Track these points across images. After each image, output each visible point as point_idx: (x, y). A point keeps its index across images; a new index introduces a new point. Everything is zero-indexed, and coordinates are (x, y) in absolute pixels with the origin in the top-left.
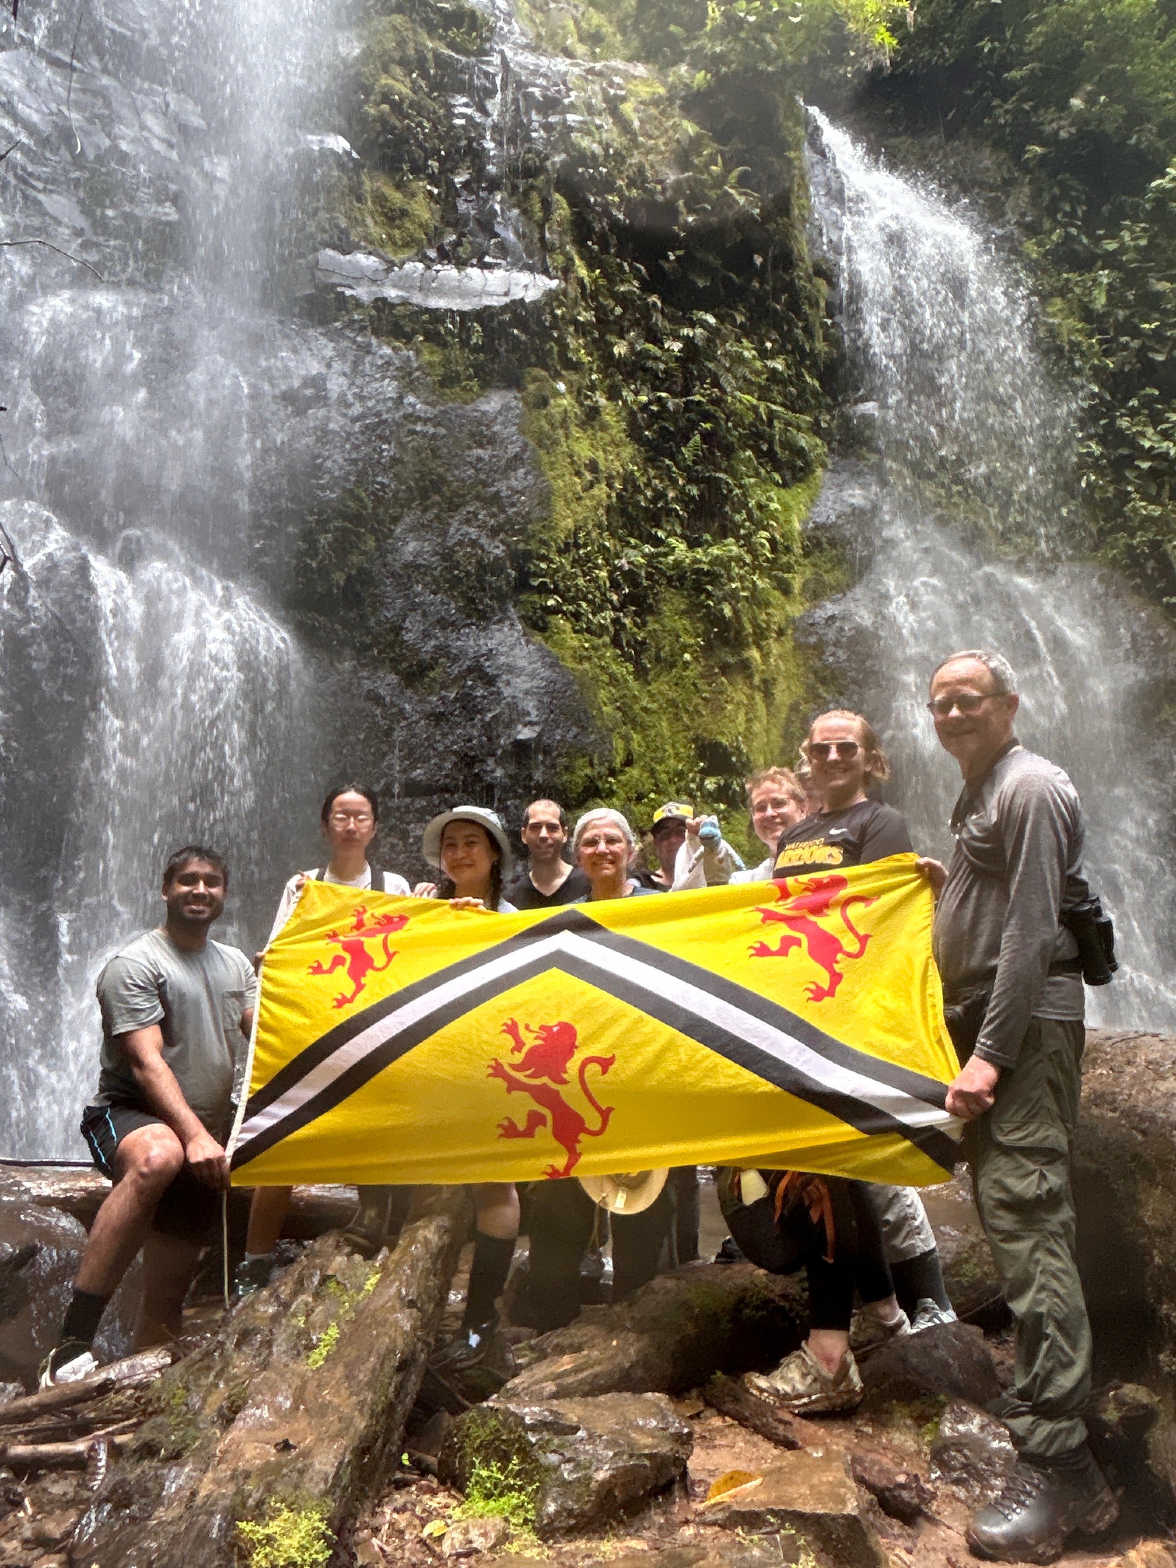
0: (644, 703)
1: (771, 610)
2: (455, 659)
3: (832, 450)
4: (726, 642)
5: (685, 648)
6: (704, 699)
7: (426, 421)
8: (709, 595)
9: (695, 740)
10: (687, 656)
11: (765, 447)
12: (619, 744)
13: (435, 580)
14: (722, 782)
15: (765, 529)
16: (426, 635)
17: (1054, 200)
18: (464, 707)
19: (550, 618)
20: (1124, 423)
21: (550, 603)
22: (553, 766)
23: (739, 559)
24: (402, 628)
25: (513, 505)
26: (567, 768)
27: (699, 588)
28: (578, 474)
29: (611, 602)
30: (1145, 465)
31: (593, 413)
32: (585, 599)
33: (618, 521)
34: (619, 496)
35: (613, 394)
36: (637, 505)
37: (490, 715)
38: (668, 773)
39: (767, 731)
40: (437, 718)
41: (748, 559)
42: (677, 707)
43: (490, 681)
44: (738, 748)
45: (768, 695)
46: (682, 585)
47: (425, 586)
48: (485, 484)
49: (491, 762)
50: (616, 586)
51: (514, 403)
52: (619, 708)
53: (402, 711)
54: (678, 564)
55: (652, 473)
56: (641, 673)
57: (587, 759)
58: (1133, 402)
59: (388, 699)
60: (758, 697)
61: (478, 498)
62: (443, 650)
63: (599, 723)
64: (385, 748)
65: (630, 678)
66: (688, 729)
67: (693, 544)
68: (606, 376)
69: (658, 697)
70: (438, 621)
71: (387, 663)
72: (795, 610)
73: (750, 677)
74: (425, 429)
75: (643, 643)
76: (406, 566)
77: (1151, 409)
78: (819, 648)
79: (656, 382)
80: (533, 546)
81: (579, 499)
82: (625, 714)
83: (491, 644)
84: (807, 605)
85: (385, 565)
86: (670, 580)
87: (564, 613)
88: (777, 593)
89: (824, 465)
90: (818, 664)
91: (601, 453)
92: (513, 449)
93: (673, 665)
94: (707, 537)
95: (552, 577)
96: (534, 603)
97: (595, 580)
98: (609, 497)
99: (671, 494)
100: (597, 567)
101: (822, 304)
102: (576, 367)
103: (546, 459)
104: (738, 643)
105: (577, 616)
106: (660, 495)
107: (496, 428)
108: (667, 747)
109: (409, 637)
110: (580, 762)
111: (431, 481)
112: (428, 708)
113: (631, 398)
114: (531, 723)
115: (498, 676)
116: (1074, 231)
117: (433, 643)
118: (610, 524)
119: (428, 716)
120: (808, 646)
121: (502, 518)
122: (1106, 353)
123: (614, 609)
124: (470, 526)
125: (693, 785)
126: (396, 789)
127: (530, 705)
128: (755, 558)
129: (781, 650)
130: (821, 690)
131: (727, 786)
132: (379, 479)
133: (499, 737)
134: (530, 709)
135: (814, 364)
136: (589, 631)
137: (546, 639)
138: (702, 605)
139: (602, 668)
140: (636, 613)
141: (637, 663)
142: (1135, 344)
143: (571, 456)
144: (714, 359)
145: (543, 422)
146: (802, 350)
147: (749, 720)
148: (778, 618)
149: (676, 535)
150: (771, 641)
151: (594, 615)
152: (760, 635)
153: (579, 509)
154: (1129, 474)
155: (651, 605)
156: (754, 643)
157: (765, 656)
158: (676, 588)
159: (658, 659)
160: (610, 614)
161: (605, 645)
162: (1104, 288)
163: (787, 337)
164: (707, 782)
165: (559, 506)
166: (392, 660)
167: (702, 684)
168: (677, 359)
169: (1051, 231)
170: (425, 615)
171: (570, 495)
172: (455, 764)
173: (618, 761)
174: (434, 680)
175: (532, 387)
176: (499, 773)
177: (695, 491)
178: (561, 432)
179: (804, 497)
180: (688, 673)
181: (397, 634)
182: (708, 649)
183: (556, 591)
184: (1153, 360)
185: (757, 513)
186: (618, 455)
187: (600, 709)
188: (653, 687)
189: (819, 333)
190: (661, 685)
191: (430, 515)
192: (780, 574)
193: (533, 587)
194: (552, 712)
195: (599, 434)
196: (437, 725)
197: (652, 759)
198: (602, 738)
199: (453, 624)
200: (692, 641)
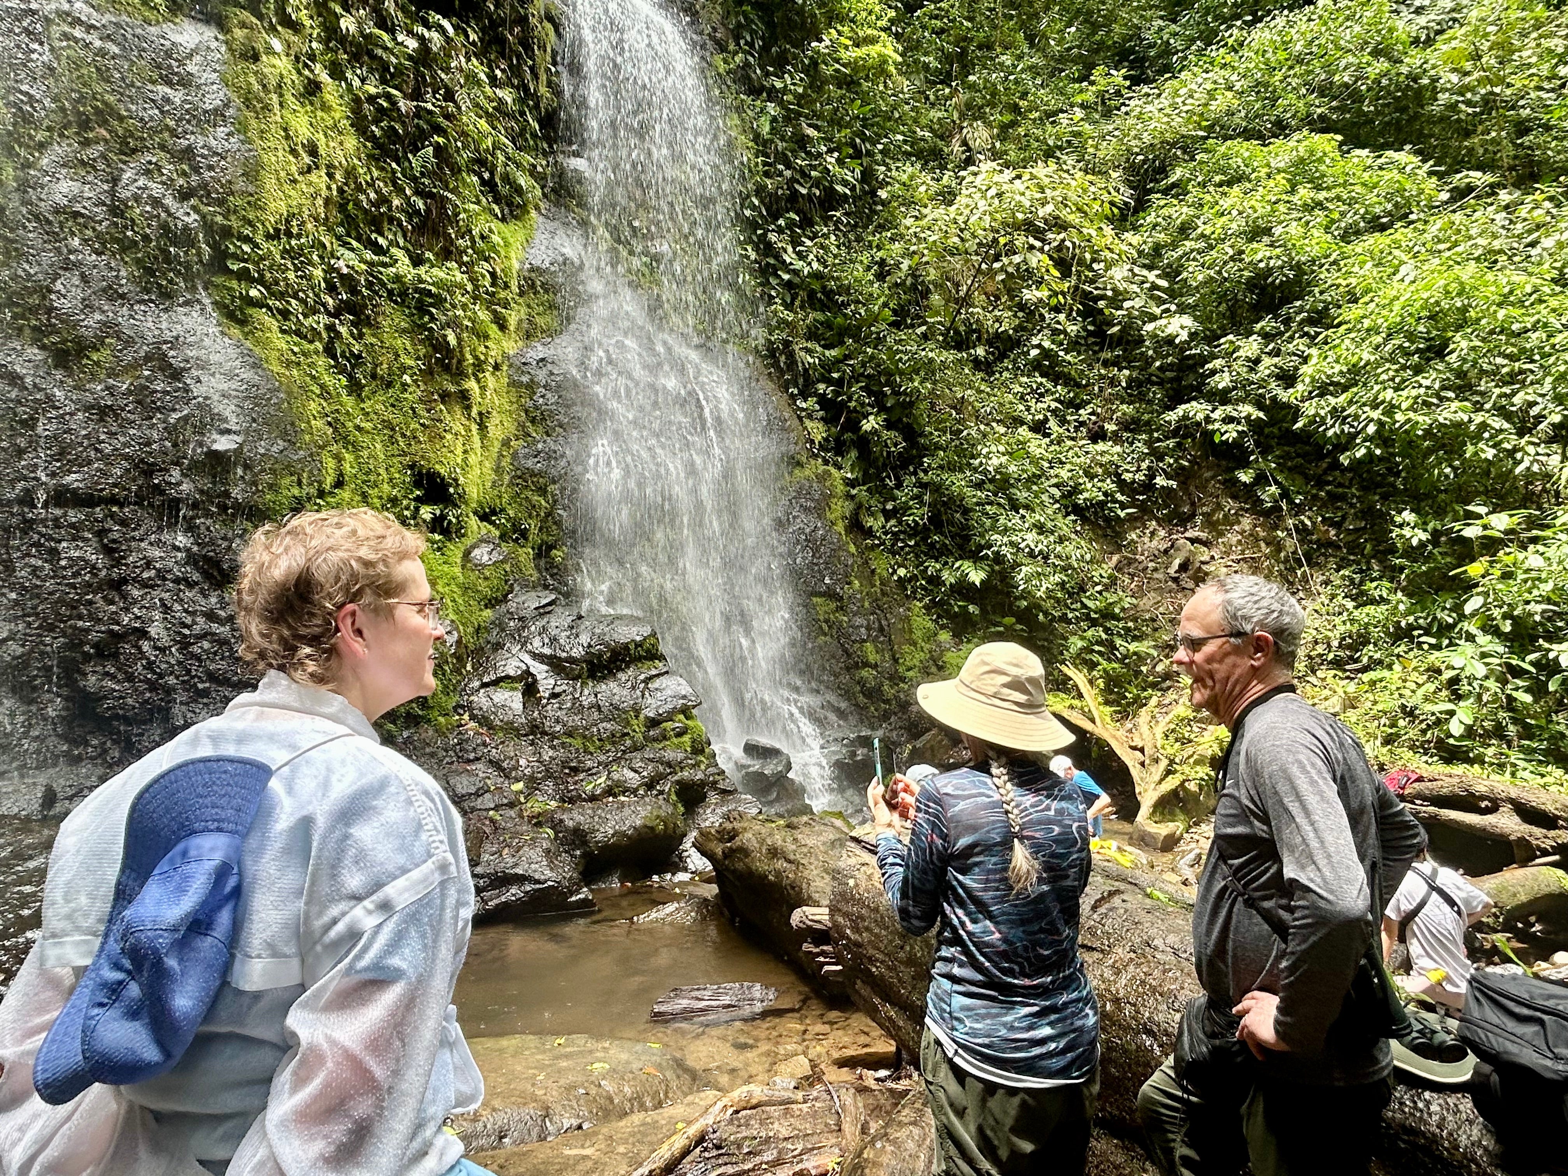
0: (357, 421)
1: (489, 344)
2: (129, 342)
3: (545, 195)
4: (447, 369)
5: (404, 369)
6: (422, 425)
7: (90, 28)
8: (433, 319)
9: (412, 467)
10: (407, 378)
11: (486, 176)
12: (331, 463)
13: (99, 236)
14: (438, 512)
15: (486, 260)
16: (88, 306)
17: (739, 25)
18: (139, 402)
19: (250, 311)
20: (773, 237)
21: (253, 293)
22: (255, 483)
23: (461, 286)
24: (50, 291)
25: (211, 168)
26: (271, 486)
27: (422, 309)
28: (293, 152)
29: (324, 305)
30: (786, 277)
31: (313, 88)
32: (295, 296)
33: (336, 216)
34: (341, 191)
35: (337, 72)
36: (357, 204)
37: (176, 416)
38: (380, 498)
39: (481, 463)
40: (102, 412)
41: (469, 287)
42: (393, 429)
43: (176, 375)
44: (456, 480)
45: (482, 427)
46: (403, 301)
47: (85, 241)
48: (173, 133)
49: (176, 474)
50: (332, 289)
51: (214, 45)
52: (330, 424)
53: (50, 398)
54: (398, 278)
55: (376, 174)
56: (355, 388)
57: (295, 478)
58: (781, 222)
59: (28, 380)
60: (474, 427)
61: (163, 147)
62: (109, 328)
63: (307, 437)
64: (22, 442)
65: (344, 393)
66: (404, 454)
67: (417, 261)
68: (328, 49)
69: (372, 416)
70: (104, 290)
71: (27, 331)
72: (511, 345)
73: (468, 408)
74: (89, 38)
75: (359, 356)
76: (57, 210)
77: (793, 231)
78: (531, 386)
79: (385, 74)
80: (234, 223)
81: (295, 181)
82: (336, 430)
83: (178, 329)
84: (520, 343)
85: (24, 203)
86: (390, 293)
87: (269, 308)
88: (494, 327)
89: (537, 208)
90: (530, 404)
91: (321, 136)
92: (212, 101)
93: (389, 385)
94: (429, 255)
95: (257, 264)
96: (230, 289)
97: (309, 278)
98: (329, 188)
99: (396, 202)
100: (311, 263)
101: (549, 50)
102: (295, 26)
103: (253, 123)
104: (459, 374)
105: (285, 314)
106: (383, 200)
107: (191, 68)
108: (381, 471)
109: (63, 304)
110: (286, 481)
111: (96, 108)
112: (89, 398)
113: (356, 83)
114: (228, 432)
115: (184, 369)
116: (751, 59)
117: (98, 316)
118: (327, 219)
119: (88, 408)
120: (520, 384)
121: (194, 179)
122: (767, 174)
123: (329, 314)
124: (152, 179)
125: (406, 513)
126: (41, 496)
127: (228, 410)
128: (476, 287)
129: (497, 386)
130: (531, 429)
131: (443, 517)
132: (25, 88)
133: (186, 442)
134: (227, 413)
135: (537, 106)
136: (298, 333)
137: (246, 335)
138: (424, 327)
139: (313, 377)
140: (353, 324)
141: (351, 377)
142: (788, 173)
143: (285, 130)
144: (447, 70)
145: (252, 80)
146: (526, 89)
147: (465, 452)
148: (495, 352)
149: (398, 246)
150: (487, 374)
151: (306, 316)
152: (479, 366)
153: (292, 193)
154: (773, 281)
155: (368, 317)
156: (474, 375)
157: (483, 388)
158: (396, 302)
159: (374, 376)
160: (324, 319)
161: (317, 352)
162: (769, 117)
163: (515, 71)
164: (422, 511)
165: (270, 183)
166: (35, 329)
167: (420, 409)
168: (410, 58)
169: (736, 53)
170: (84, 278)
171: (283, 174)
172: (128, 471)
173: (329, 481)
174: (97, 363)
175: (239, 33)
176: (186, 487)
177: (420, 204)
178: (275, 97)
179: (521, 236)
180: (406, 395)
181: (44, 297)
182: (428, 374)
183: (261, 281)
184: (797, 191)
185: (480, 244)
186: (341, 143)
187: (309, 422)
188: (367, 405)
189: (543, 77)
190: (377, 404)
191: (92, 152)
192: (499, 309)
193: (232, 272)
194: (254, 420)
195: (319, 113)
196: (101, 420)
197: (364, 482)
198: (311, 455)
199: (122, 296)
200: (411, 363)
